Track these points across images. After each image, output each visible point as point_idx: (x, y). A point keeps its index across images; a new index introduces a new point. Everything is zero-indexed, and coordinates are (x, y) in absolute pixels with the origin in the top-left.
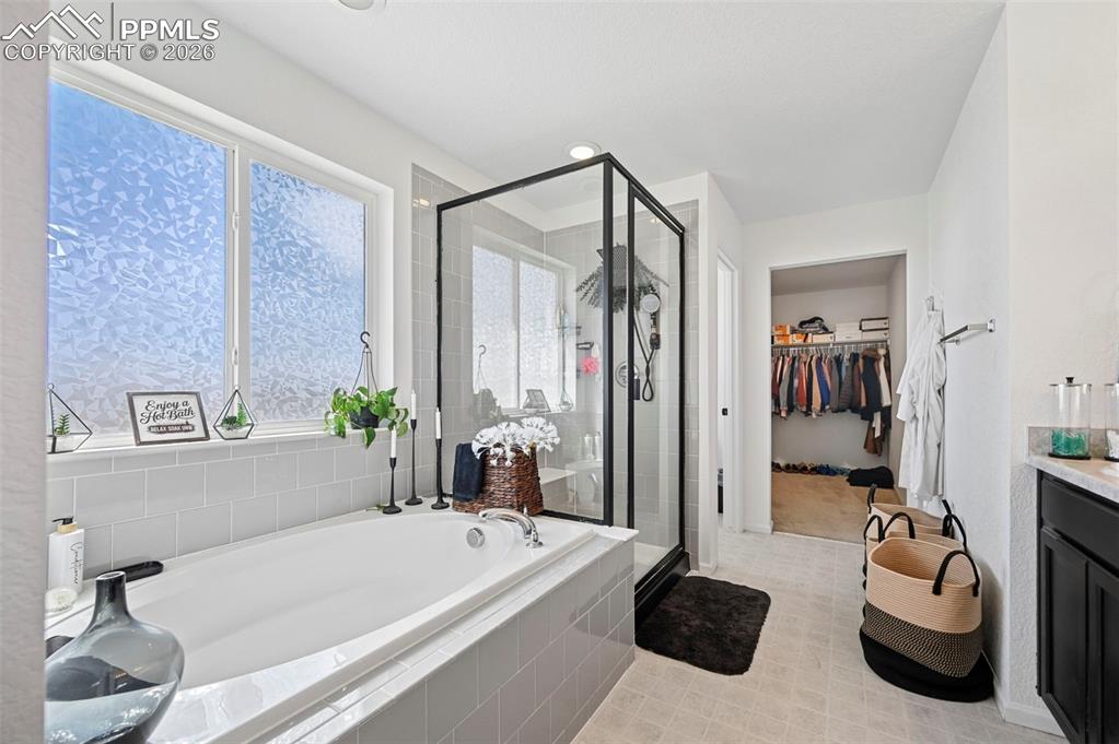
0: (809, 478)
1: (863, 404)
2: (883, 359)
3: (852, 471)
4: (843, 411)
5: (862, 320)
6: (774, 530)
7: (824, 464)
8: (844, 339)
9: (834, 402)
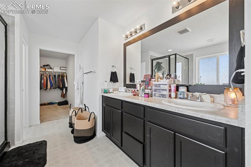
0: (47, 106)
1: (61, 86)
2: (65, 76)
3: (58, 103)
4: (56, 88)
5: (61, 67)
6: (41, 123)
7: (51, 102)
8: (56, 71)
9: (54, 86)
